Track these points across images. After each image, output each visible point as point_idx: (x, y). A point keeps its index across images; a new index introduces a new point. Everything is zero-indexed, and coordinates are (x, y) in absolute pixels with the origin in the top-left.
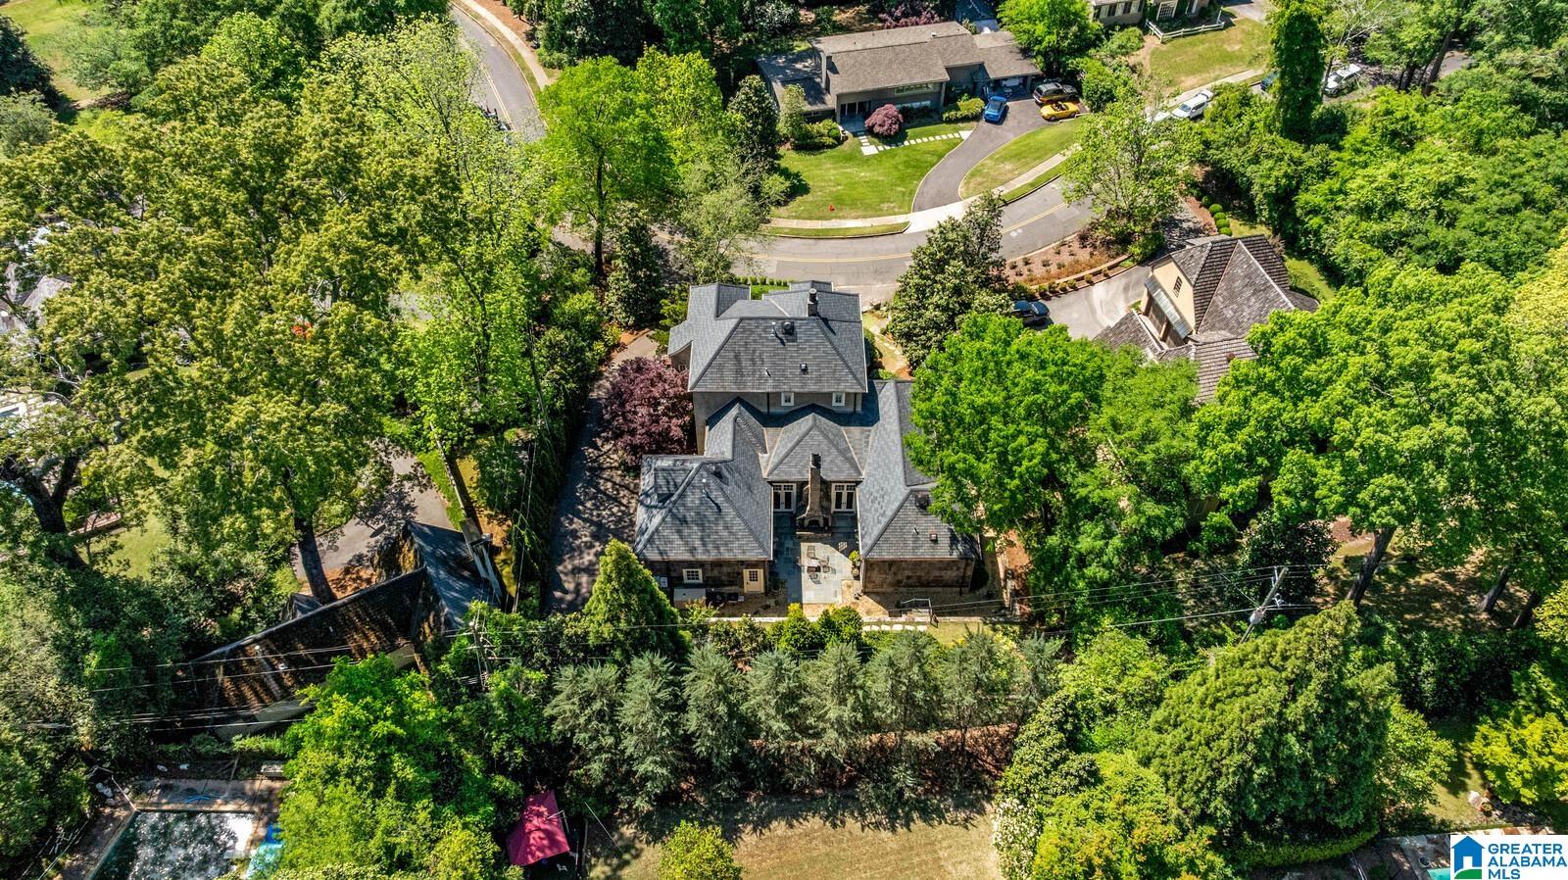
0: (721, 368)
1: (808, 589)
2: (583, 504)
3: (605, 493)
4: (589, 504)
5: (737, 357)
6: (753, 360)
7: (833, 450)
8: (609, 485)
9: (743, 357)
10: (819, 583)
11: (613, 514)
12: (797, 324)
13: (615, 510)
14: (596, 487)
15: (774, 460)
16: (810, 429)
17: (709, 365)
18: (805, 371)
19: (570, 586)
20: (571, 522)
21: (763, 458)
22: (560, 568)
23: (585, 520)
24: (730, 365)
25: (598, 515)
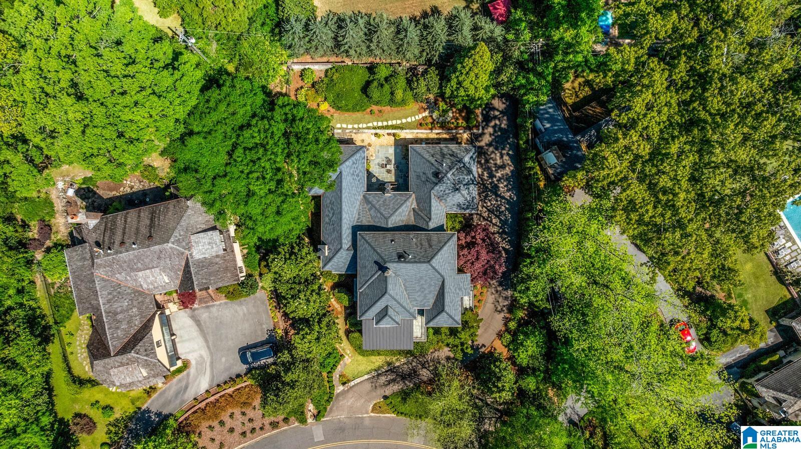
0: (440, 242)
1: (392, 154)
2: (506, 209)
3: (496, 215)
4: (503, 208)
5: (430, 246)
6: (421, 244)
7: (378, 207)
8: (494, 221)
9: (427, 246)
10: (387, 158)
11: (490, 201)
12: (397, 260)
13: (489, 204)
14: (501, 220)
15: (408, 203)
16: (389, 217)
17: (446, 243)
18: (392, 241)
19: (506, 158)
20: (510, 196)
21: (414, 205)
22: (512, 168)
23: (503, 198)
24: (434, 243)
25: (497, 201)
